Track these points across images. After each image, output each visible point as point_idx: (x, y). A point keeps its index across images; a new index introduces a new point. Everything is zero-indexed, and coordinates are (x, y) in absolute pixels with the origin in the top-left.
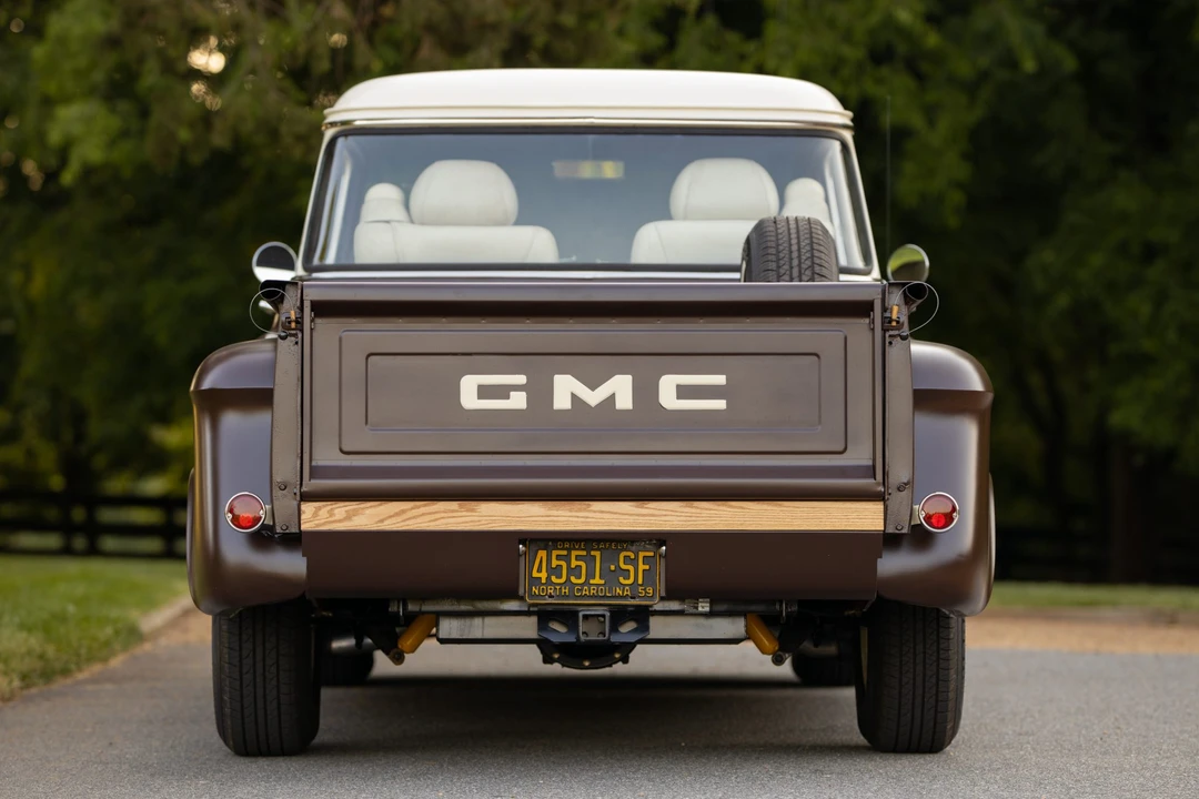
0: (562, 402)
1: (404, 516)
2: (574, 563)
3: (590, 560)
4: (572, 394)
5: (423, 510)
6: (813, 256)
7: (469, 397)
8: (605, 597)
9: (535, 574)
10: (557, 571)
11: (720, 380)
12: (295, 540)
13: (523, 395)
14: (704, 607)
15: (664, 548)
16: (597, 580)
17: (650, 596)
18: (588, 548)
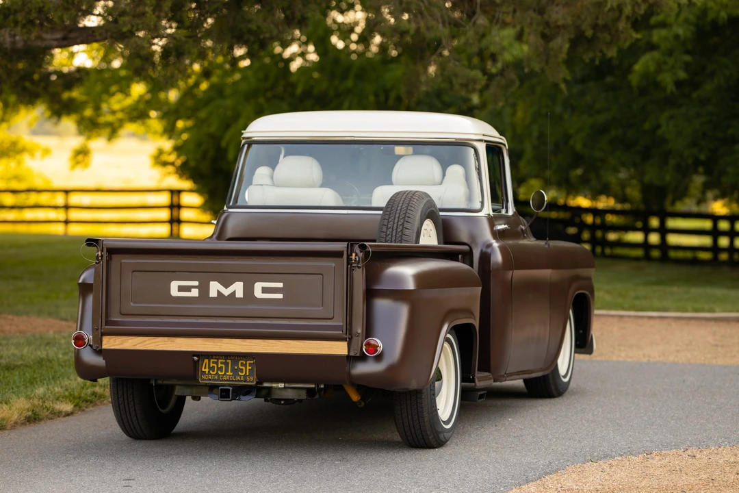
0: (213, 294)
1: (145, 343)
2: (220, 365)
3: (227, 364)
4: (218, 291)
5: (153, 341)
7: (174, 292)
8: (233, 381)
9: (203, 370)
10: (212, 369)
11: (280, 285)
12: (101, 352)
13: (197, 290)
14: (281, 385)
16: (229, 373)
17: (252, 381)
18: (226, 359)
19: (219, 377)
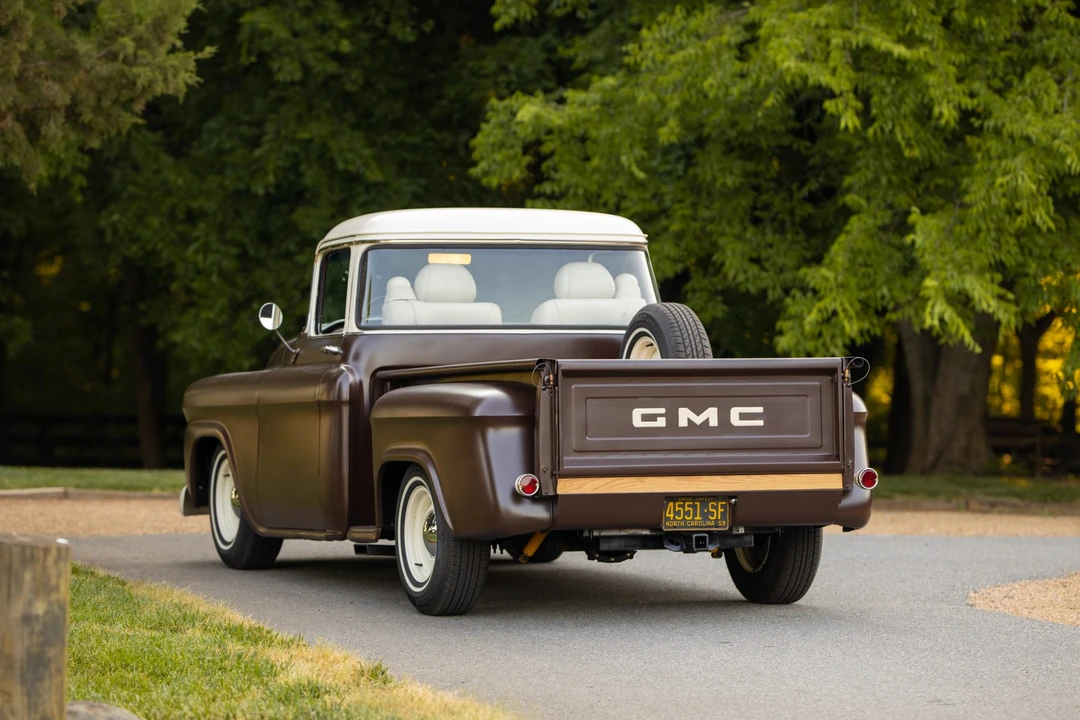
0: (683, 423)
1: (607, 486)
2: (687, 509)
3: (695, 507)
4: (688, 418)
5: (618, 482)
7: (637, 422)
8: (702, 527)
9: (668, 515)
10: (677, 513)
11: (760, 410)
13: (664, 419)
14: (742, 530)
15: (733, 500)
16: (698, 518)
17: (724, 526)
18: (694, 501)
19: (685, 523)
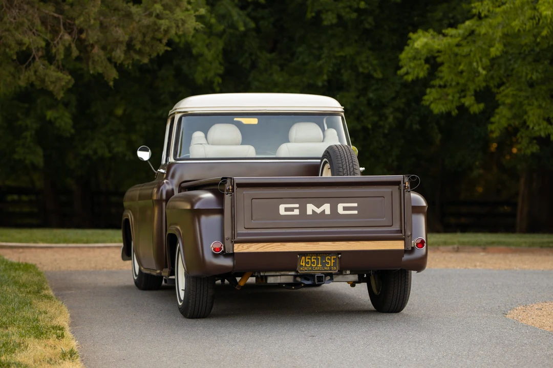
0: (309, 212)
1: (265, 247)
2: (313, 260)
3: (317, 259)
4: (313, 210)
5: (270, 245)
6: (352, 159)
7: (282, 212)
8: (322, 270)
9: (301, 264)
10: (308, 263)
11: (355, 205)
12: (232, 255)
13: (298, 210)
14: (348, 272)
15: (340, 255)
16: (320, 265)
17: (335, 270)
18: (317, 256)
19: (312, 268)
